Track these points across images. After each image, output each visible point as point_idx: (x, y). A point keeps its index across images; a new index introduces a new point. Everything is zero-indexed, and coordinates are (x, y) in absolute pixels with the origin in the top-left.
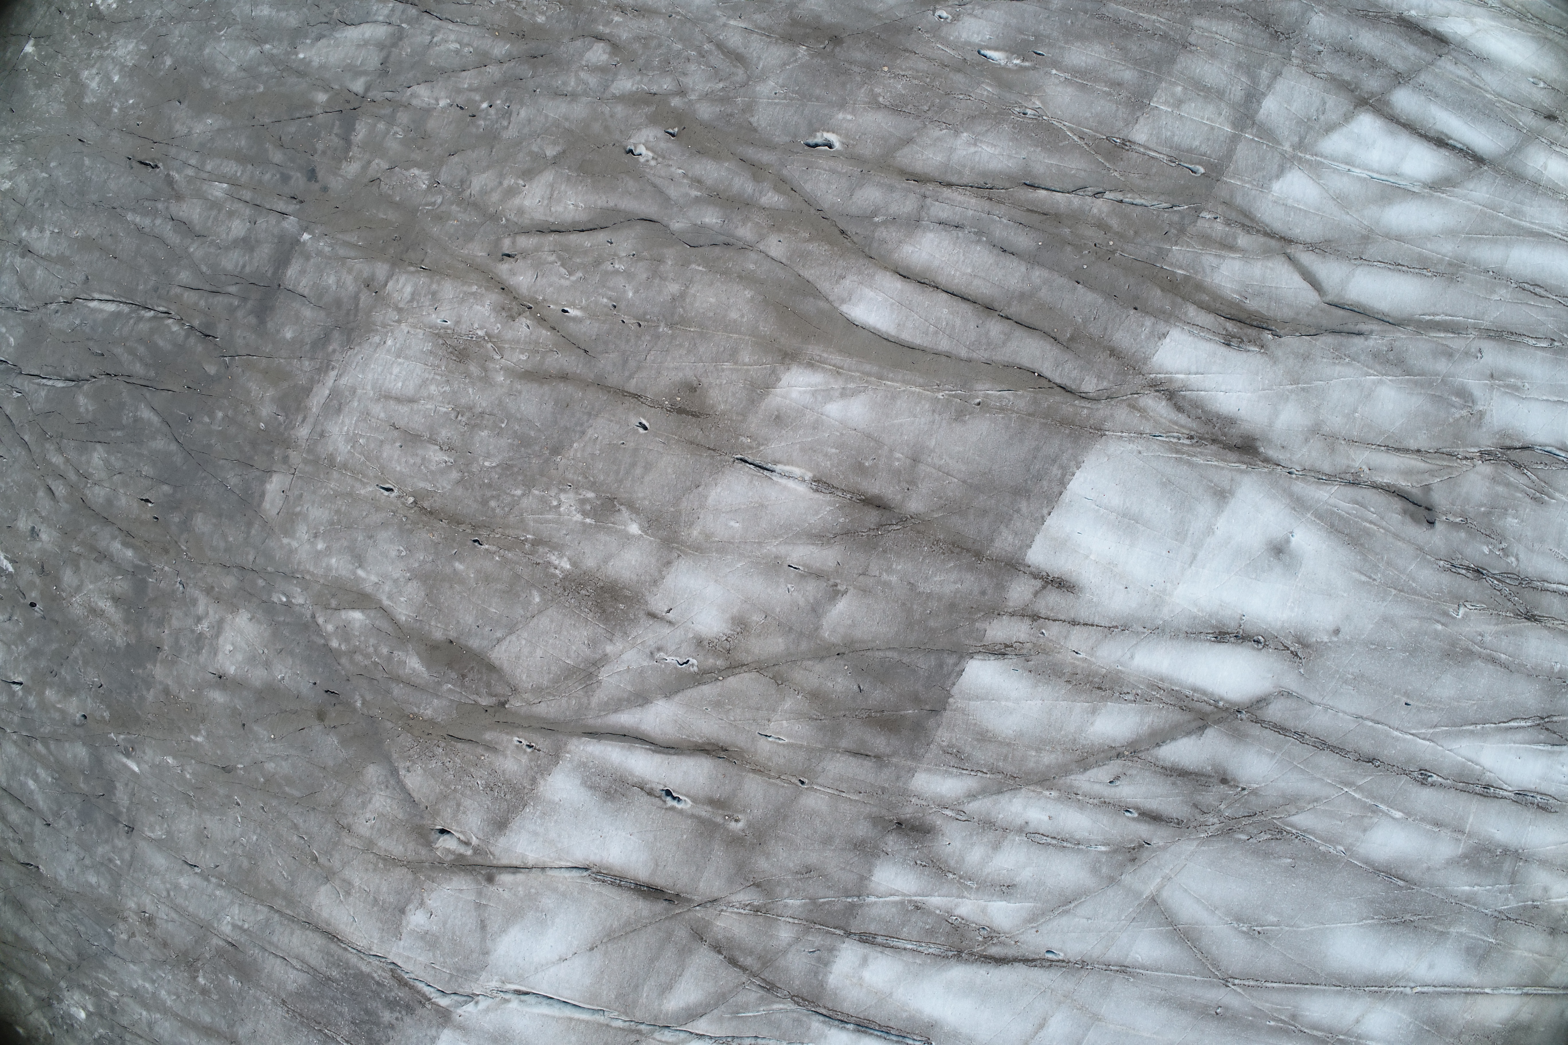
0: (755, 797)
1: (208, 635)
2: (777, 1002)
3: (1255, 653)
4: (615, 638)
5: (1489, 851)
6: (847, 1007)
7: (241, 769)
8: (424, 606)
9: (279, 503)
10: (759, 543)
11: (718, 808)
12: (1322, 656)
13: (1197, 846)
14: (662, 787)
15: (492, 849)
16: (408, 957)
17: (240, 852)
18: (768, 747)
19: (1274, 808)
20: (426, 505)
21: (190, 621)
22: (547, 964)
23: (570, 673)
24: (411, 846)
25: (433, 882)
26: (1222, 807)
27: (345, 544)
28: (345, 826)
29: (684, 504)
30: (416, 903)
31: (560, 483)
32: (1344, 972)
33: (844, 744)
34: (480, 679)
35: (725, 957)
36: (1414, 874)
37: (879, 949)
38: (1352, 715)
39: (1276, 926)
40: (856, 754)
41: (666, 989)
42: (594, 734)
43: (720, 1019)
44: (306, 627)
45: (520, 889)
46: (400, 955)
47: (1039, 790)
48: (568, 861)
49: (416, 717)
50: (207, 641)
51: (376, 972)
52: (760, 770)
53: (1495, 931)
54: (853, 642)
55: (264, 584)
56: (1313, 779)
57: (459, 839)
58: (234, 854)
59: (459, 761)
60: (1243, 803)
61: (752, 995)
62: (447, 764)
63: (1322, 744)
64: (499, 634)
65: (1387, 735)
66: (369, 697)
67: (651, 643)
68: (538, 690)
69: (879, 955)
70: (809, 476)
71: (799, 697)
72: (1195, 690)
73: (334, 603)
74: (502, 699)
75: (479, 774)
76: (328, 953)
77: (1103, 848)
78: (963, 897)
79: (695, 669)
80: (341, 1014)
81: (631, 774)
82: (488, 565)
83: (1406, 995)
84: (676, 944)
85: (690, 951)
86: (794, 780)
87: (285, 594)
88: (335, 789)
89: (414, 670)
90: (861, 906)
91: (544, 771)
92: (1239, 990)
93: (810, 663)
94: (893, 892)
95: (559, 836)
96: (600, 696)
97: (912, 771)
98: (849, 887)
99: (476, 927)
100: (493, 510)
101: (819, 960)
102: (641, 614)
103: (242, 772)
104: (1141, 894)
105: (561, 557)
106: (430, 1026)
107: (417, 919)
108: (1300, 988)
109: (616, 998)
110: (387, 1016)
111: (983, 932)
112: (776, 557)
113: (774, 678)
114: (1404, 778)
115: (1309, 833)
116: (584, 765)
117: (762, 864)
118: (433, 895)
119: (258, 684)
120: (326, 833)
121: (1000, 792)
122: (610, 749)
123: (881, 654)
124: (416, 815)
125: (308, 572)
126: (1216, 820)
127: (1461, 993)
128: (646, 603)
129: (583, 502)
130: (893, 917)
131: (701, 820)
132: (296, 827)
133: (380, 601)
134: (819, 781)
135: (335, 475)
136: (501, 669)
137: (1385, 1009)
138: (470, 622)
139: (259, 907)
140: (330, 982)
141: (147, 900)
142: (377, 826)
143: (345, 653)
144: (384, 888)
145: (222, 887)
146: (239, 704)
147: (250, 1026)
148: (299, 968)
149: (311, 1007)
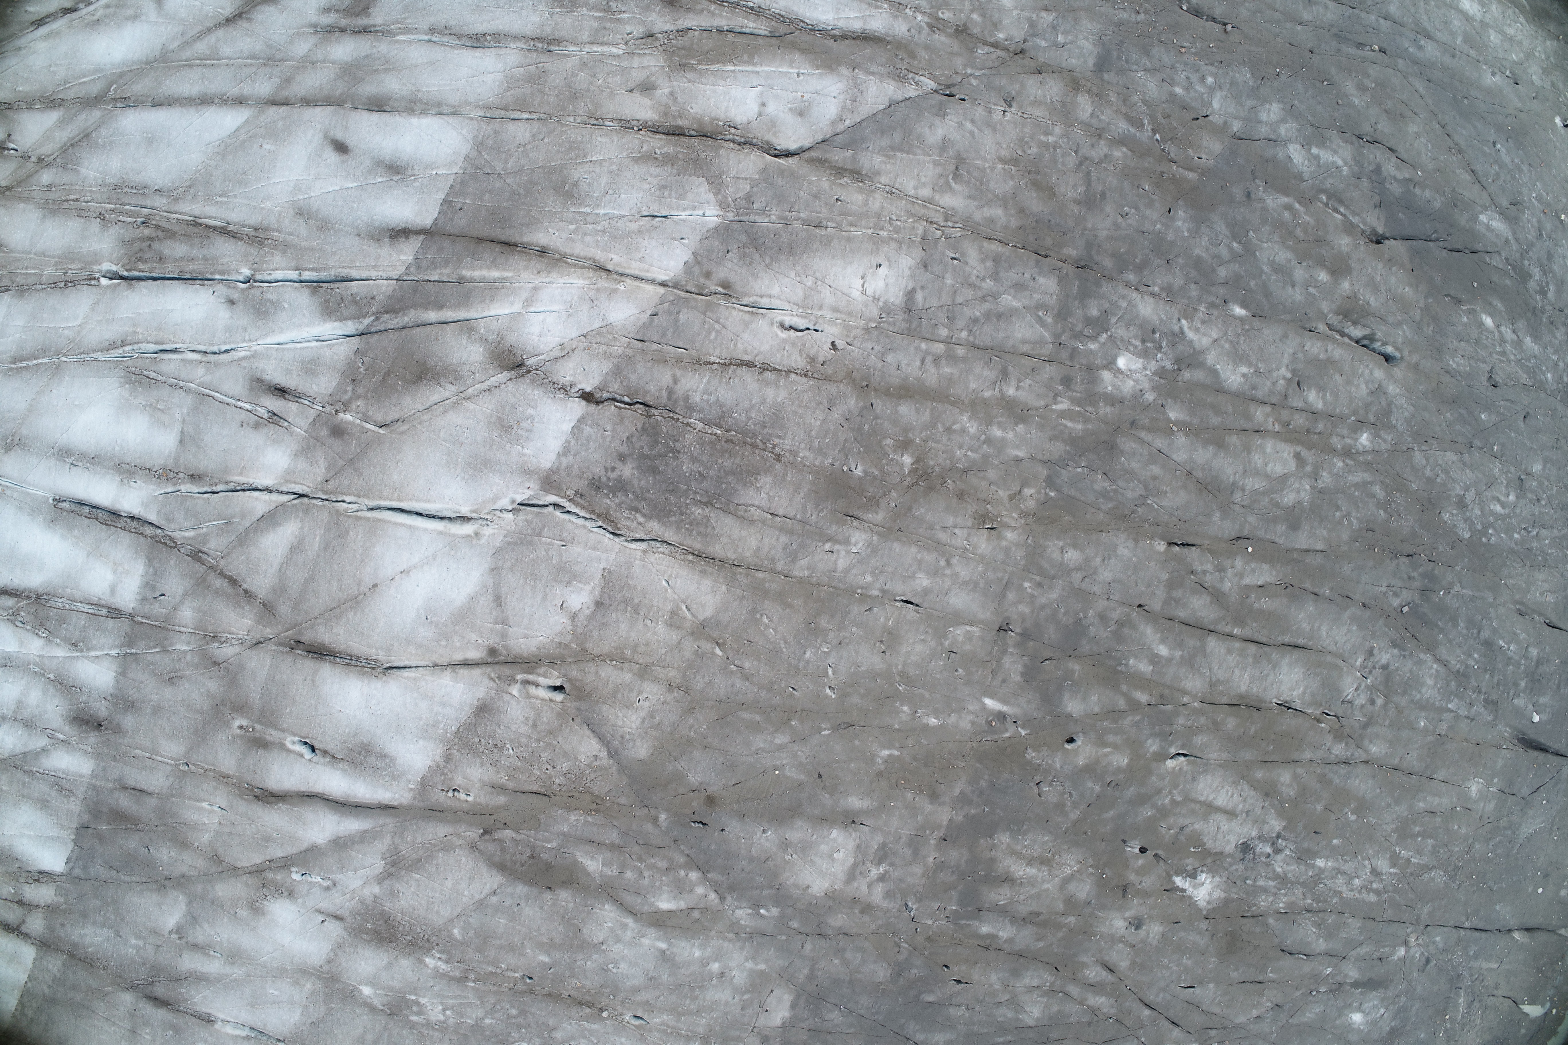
0: (225, 753)
1: (869, 864)
2: (189, 539)
4: (372, 898)
6: (126, 539)
7: (825, 729)
8: (583, 920)
9: (771, 1001)
10: (249, 976)
11: (259, 738)
14: (316, 759)
15: (492, 684)
16: (594, 548)
17: (832, 634)
18: (218, 799)
20: (588, 1010)
21: (896, 874)
22: (423, 565)
23: (416, 865)
24: (590, 678)
25: (560, 644)
27: (683, 971)
28: (676, 690)
29: (322, 1010)
30: (581, 617)
31: (446, 1029)
33: (153, 802)
34: (512, 856)
35: (240, 587)
37: (103, 602)
40: (142, 791)
41: (296, 548)
42: (386, 808)
43: (243, 516)
44: (732, 888)
45: (458, 644)
46: (606, 551)
48: (407, 677)
49: (588, 812)
50: (871, 858)
51: (640, 524)
52: (223, 777)
54: (159, 890)
55: (790, 923)
57: (537, 685)
58: (840, 629)
59: (535, 772)
61: (214, 545)
62: (549, 767)
64: (494, 899)
66: (649, 827)
67: (336, 895)
68: (447, 848)
69: (101, 597)
70: (219, 1025)
71: (197, 844)
73: (696, 914)
74: (487, 837)
75: (511, 761)
76: (706, 535)
78: (39, 656)
79: (294, 869)
80: (694, 459)
81: (344, 771)
82: (512, 960)
84: (289, 598)
85: (274, 591)
86: (192, 767)
87: (762, 916)
88: (691, 727)
89: (593, 859)
90: (122, 646)
91: (436, 770)
93: (192, 873)
94: (96, 661)
95: (416, 705)
96: (382, 846)
97: (94, 775)
98: (134, 665)
99: (507, 598)
100: (512, 1007)
101: (153, 589)
102: (349, 919)
103: (823, 726)
105: (436, 969)
106: (569, 467)
107: (580, 599)
109: (348, 532)
110: (627, 471)
111: (21, 620)
112: (233, 963)
113: (221, 862)
116: (394, 778)
117: (213, 686)
118: (559, 628)
119: (799, 823)
120: (703, 677)
121: (24, 754)
122: (367, 796)
123: (134, 879)
124: (587, 710)
125: (730, 941)
128: (345, 929)
129: (420, 1013)
130: (94, 635)
131: (274, 726)
132: (746, 678)
133: (636, 921)
134: (170, 768)
135: (701, 1030)
136: (489, 867)
138: (527, 909)
139: (806, 573)
140: (705, 500)
141: (983, 546)
142: (634, 695)
143: (680, 867)
144: (623, 627)
145: (862, 588)
146: (826, 798)
147: (837, 415)
148: (752, 509)
149: (737, 460)
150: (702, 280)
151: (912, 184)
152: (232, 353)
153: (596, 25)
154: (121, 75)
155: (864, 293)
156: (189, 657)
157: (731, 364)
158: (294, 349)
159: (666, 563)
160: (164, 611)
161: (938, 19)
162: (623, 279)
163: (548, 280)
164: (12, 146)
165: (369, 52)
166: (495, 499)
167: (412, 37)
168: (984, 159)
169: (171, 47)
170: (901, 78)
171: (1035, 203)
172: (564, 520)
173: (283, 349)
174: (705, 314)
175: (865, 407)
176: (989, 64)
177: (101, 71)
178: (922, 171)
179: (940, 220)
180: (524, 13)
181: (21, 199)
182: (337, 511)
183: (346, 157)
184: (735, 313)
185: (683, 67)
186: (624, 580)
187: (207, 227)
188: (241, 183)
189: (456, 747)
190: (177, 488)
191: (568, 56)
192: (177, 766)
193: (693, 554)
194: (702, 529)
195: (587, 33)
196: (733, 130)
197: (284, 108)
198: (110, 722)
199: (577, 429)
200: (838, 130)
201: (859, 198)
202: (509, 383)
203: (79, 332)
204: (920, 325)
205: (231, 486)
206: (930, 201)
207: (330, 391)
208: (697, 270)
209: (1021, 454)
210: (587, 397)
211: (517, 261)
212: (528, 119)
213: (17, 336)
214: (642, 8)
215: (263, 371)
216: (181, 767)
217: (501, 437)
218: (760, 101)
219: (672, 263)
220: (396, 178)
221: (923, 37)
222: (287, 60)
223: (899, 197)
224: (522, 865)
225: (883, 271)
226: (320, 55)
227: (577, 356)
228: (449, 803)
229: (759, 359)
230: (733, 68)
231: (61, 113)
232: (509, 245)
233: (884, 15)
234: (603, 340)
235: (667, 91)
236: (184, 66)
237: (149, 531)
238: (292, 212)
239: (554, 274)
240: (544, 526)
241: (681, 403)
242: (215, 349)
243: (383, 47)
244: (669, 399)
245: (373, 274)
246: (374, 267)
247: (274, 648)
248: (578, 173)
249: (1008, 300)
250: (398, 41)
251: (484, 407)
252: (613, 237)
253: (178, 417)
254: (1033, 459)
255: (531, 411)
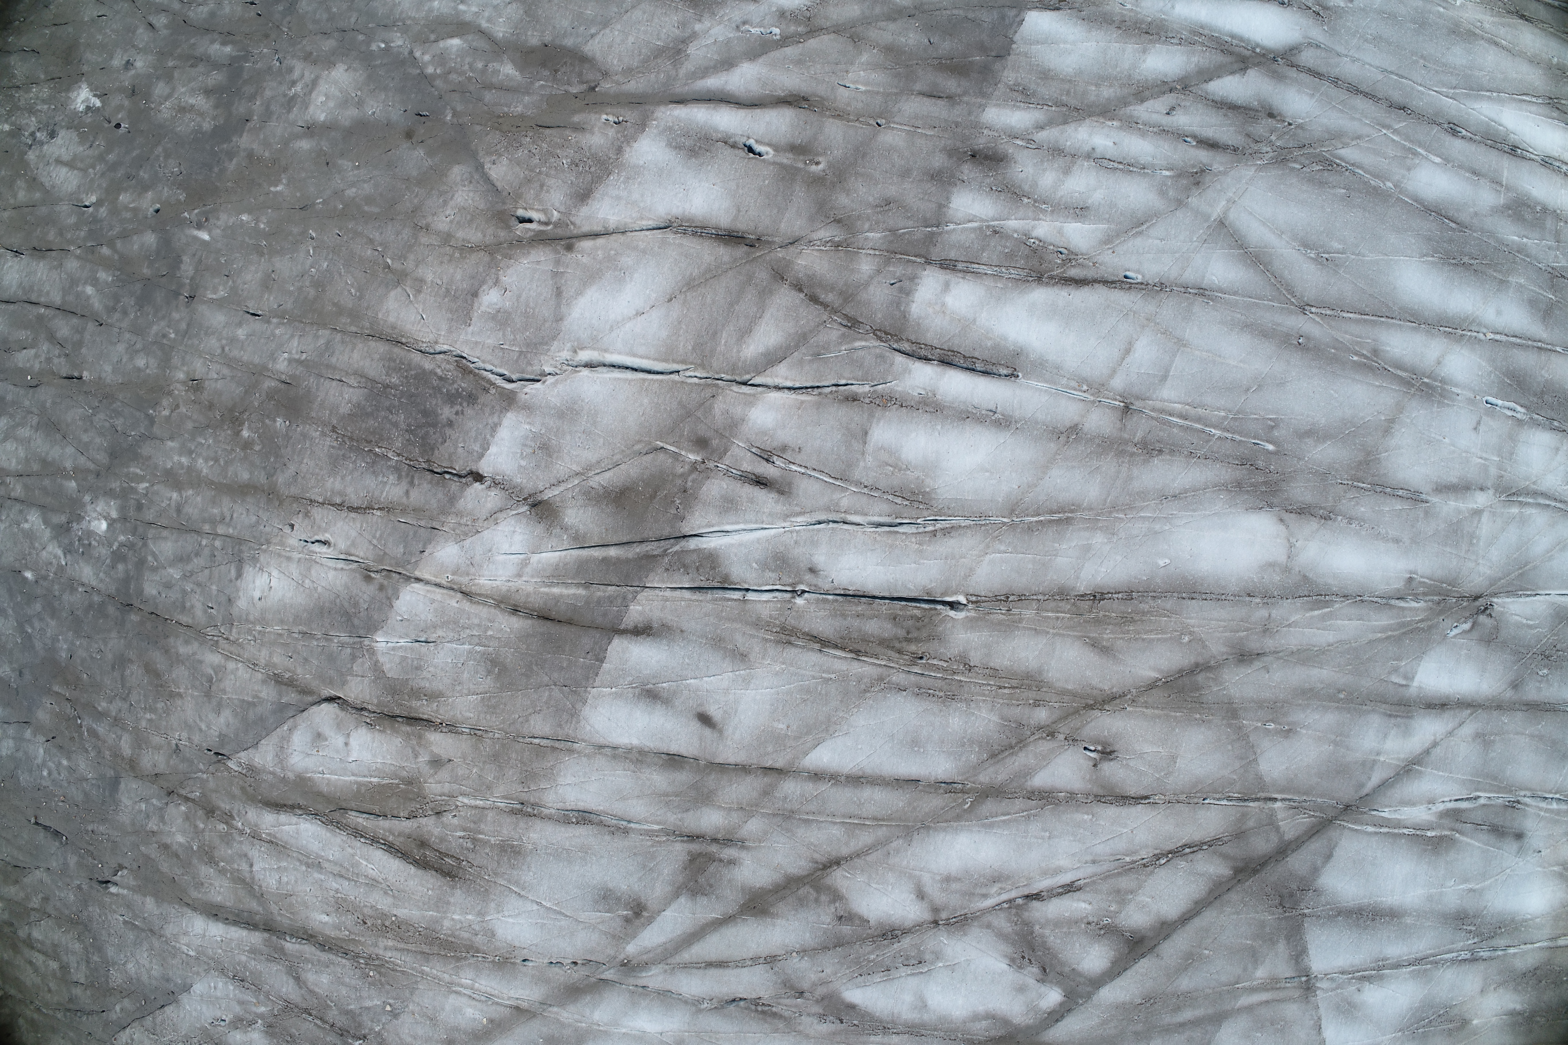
0: (835, 138)
1: (301, 94)
2: (861, 339)
3: (1281, 9)
4: (703, 19)
5: (1529, 206)
6: (930, 338)
7: (320, 203)
8: (522, 21)
11: (799, 154)
12: (1341, 18)
13: (1256, 171)
14: (744, 140)
15: (574, 220)
16: (476, 343)
17: (307, 284)
18: (848, 95)
19: (1321, 142)
21: (284, 89)
22: (623, 320)
23: (659, 53)
24: (490, 231)
25: (510, 259)
26: (1273, 138)
28: (423, 226)
30: (490, 283)
32: (1416, 307)
33: (918, 87)
34: (573, 71)
35: (806, 295)
36: (1463, 217)
37: (960, 275)
38: (1377, 68)
39: (1342, 253)
40: (929, 96)
41: (745, 333)
42: (681, 101)
43: (801, 362)
44: (403, 63)
45: (599, 252)
46: (466, 342)
47: (1102, 120)
48: (649, 219)
49: (506, 115)
50: (299, 99)
51: (439, 367)
52: (839, 115)
53: (1553, 287)
55: (364, 38)
56: (1353, 119)
57: (539, 222)
58: (300, 289)
59: (546, 146)
60: (1292, 136)
61: (833, 333)
62: (534, 151)
63: (1355, 90)
64: (593, 31)
65: (1413, 89)
66: (459, 108)
67: (737, 18)
68: (629, 71)
69: (961, 280)
71: (875, 51)
72: (1233, 36)
73: (433, 37)
74: (593, 85)
75: (565, 154)
76: (390, 360)
77: (1167, 173)
78: (1039, 219)
79: (778, 37)
80: (396, 425)
81: (716, 131)
83: (1480, 340)
84: (757, 286)
85: (771, 292)
86: (872, 122)
87: (384, 42)
88: (417, 196)
89: (507, 76)
90: (940, 234)
91: (630, 139)
92: (1318, 319)
93: (884, 23)
94: (971, 218)
95: (642, 196)
96: (688, 66)
97: (982, 107)
98: (928, 215)
99: (552, 295)
101: (901, 290)
103: (320, 205)
104: (1209, 217)
106: (492, 414)
107: (490, 298)
108: (1377, 321)
109: (693, 349)
110: (446, 412)
111: (1060, 255)
113: (851, 37)
114: (1436, 128)
115: (1358, 167)
116: (670, 129)
117: (843, 200)
118: (509, 271)
119: (347, 123)
120: (402, 239)
121: (1065, 122)
122: (696, 110)
123: (948, 12)
124: (497, 203)
125: (410, 18)
126: (1269, 149)
127: (1534, 347)
130: (972, 243)
131: (782, 166)
132: (371, 241)
133: (480, 25)
134: (896, 119)
136: (594, 59)
137: (1463, 351)
138: (565, 26)
139: (320, 333)
140: (389, 390)
141: (199, 365)
142: (456, 219)
143: (439, 76)
144: (458, 277)
145: (283, 324)
146: (325, 145)
147: (292, 469)
148: (356, 385)
149: (364, 426)
150: (386, 583)
151: (240, 673)
152: (813, 520)
153: (482, 826)
154: (958, 818)
155: (270, 574)
156: (867, 226)
157: (365, 509)
158: (745, 522)
159: (421, 334)
160: (891, 269)
161: (227, 823)
162: (449, 585)
163: (510, 584)
164: (1092, 755)
165: (685, 815)
166: (555, 384)
167: (645, 827)
168: (192, 696)
169: (901, 841)
170: (251, 769)
171: (157, 658)
172: (501, 367)
173: (756, 522)
174: (385, 553)
175: (272, 476)
176: (191, 782)
177: (984, 826)
178: (234, 684)
179: (222, 642)
180: (544, 842)
181: (1074, 694)
182: (704, 369)
183: (700, 710)
184: (362, 554)
185: (409, 782)
186: (455, 317)
187: (843, 649)
188: (808, 691)
189: (611, 160)
190: (872, 389)
191: (504, 797)
192: (888, 122)
193: (402, 343)
194: (392, 364)
195: (489, 819)
196: (368, 721)
197: (767, 765)
198: (959, 159)
199: (486, 447)
200: (292, 720)
201: (276, 659)
202: (542, 488)
203: (988, 547)
204: (233, 548)
205: (816, 391)
206: (228, 658)
207: (708, 482)
208: (390, 592)
209: (170, 444)
210: (478, 477)
211: (536, 602)
212: (535, 738)
213: (1064, 546)
214: (446, 841)
215: (777, 502)
216: (884, 121)
217: (549, 439)
218: (349, 748)
219: (408, 598)
220: (650, 686)
221: (237, 806)
222: (769, 814)
223: (249, 661)
224: (565, 63)
225: (257, 594)
226: (735, 817)
227: (484, 513)
228: (622, 112)
229: (344, 514)
230: (372, 779)
231: (1029, 783)
232: (544, 617)
233: (264, 826)
234: (463, 528)
235: (420, 759)
236: (883, 820)
237: (906, 346)
238: (752, 657)
239: (504, 589)
240: (517, 361)
241: (403, 474)
242: (831, 525)
243: (672, 818)
244: (413, 477)
245: (668, 593)
246: (667, 600)
247: (776, 239)
248: (488, 683)
249: (175, 573)
250: (658, 823)
251: (565, 465)
252: (456, 623)
253: (869, 458)
254: (162, 440)
255: (523, 463)
